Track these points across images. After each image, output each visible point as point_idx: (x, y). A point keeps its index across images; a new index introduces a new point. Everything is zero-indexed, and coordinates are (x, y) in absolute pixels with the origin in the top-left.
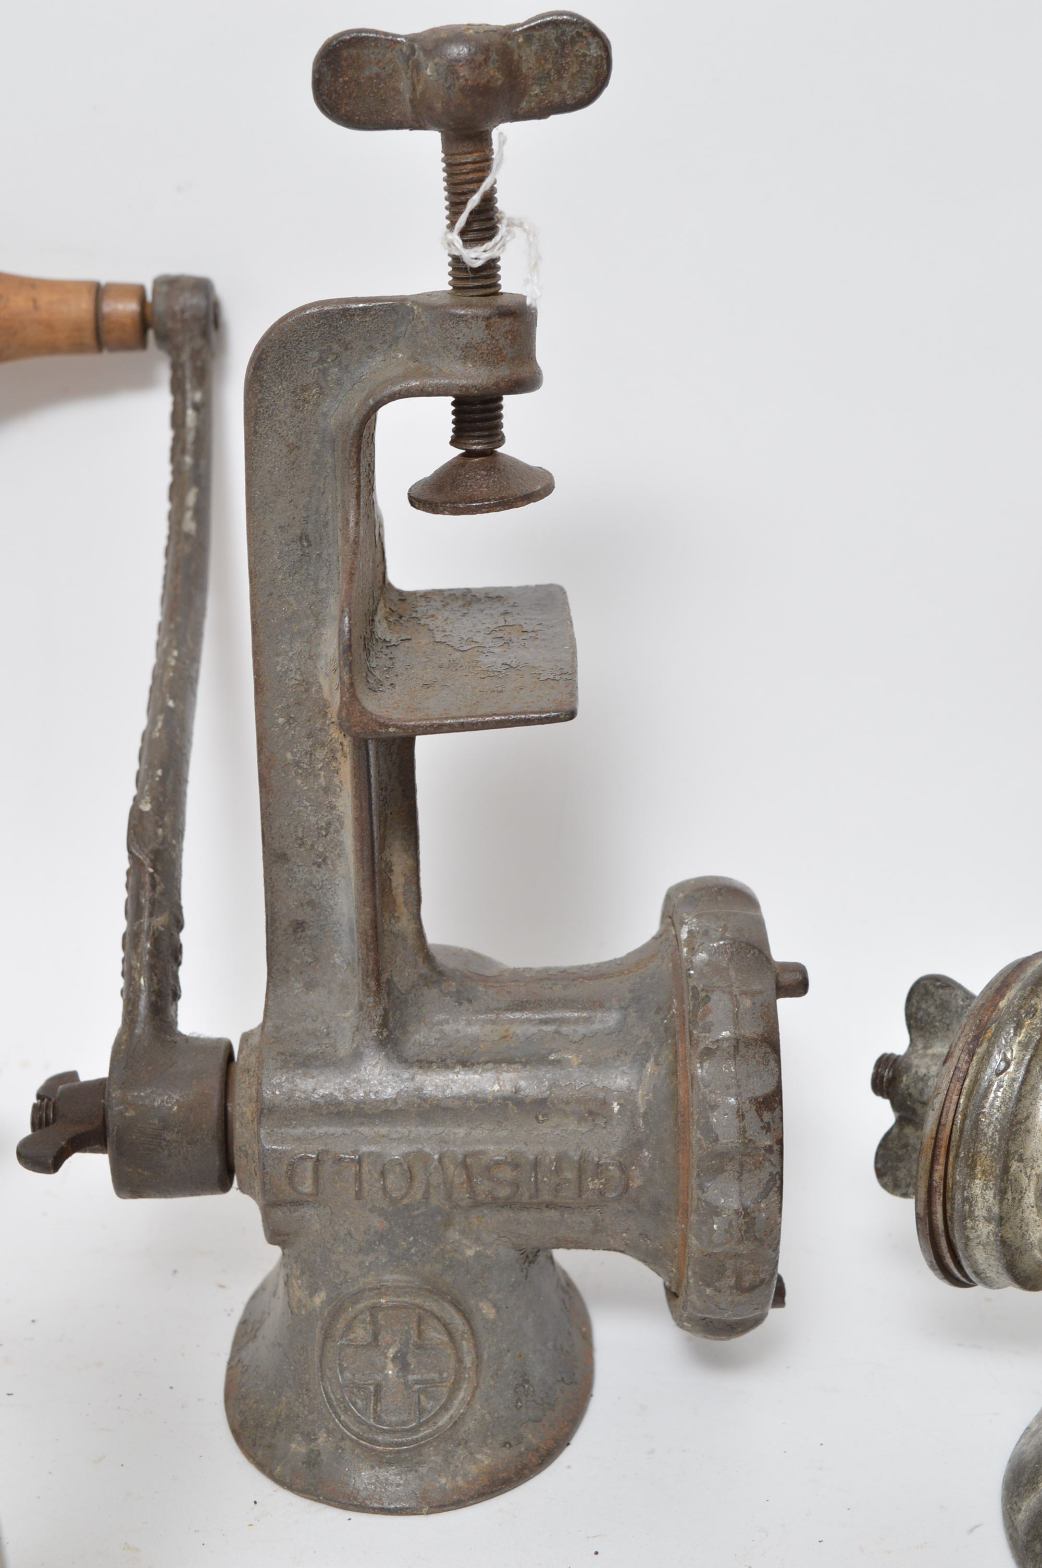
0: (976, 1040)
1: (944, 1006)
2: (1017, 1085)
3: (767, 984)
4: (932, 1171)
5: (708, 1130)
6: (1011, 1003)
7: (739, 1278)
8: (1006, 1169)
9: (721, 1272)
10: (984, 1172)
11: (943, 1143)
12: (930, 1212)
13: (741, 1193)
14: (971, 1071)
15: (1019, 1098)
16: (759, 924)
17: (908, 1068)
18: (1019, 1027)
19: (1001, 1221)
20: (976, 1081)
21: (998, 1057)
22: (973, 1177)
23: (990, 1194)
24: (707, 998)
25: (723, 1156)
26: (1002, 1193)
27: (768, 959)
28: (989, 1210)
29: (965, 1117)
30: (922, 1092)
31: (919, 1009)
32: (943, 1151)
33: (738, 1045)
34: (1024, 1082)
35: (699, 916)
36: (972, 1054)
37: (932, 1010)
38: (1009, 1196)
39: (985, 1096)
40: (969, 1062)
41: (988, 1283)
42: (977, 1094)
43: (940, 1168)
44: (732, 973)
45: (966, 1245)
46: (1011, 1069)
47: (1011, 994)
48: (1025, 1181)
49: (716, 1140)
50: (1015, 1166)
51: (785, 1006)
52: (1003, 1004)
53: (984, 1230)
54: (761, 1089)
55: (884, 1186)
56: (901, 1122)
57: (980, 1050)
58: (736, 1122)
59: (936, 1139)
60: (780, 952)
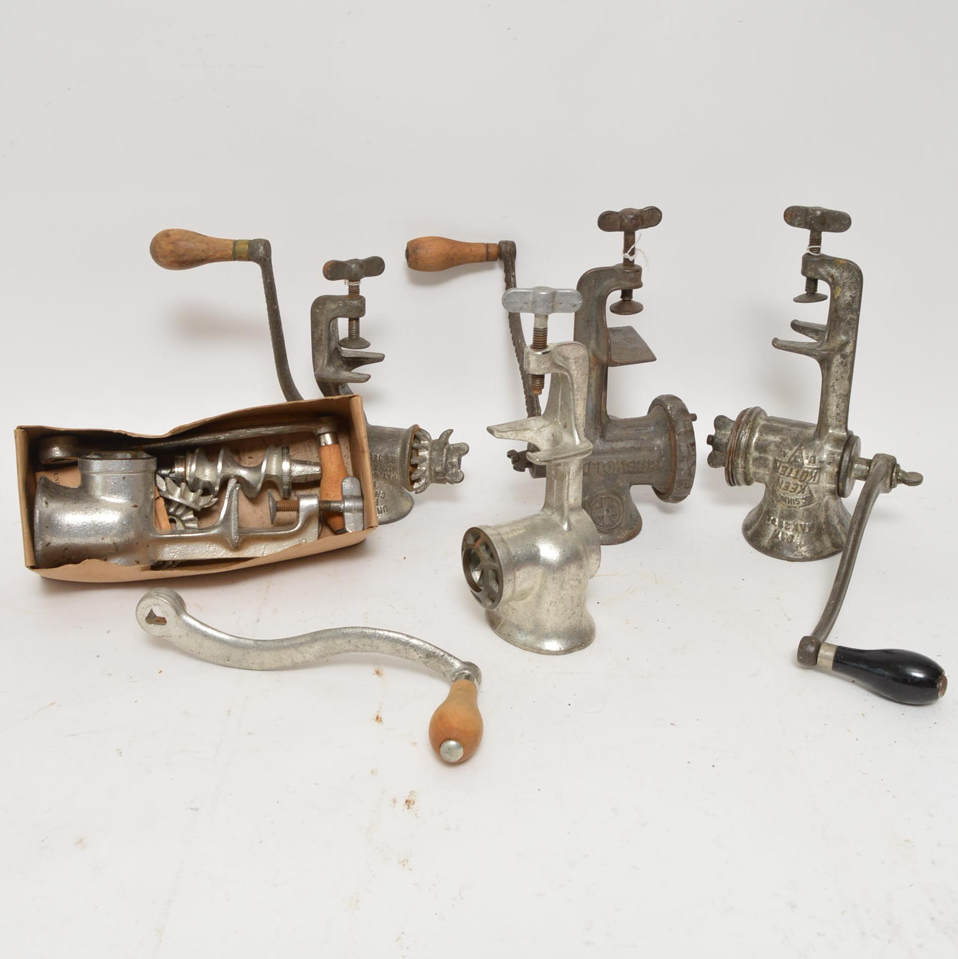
0: (738, 428)
1: (724, 422)
2: (748, 438)
3: (689, 419)
4: (729, 458)
5: (680, 451)
6: (745, 420)
7: (685, 485)
8: (746, 456)
9: (682, 485)
10: (741, 457)
11: (732, 451)
12: (728, 467)
13: (688, 465)
14: (737, 435)
15: (749, 440)
16: (684, 405)
17: (716, 437)
18: (747, 424)
19: (745, 468)
20: (739, 437)
21: (743, 431)
22: (738, 458)
23: (742, 462)
24: (678, 422)
25: (684, 457)
26: (745, 462)
27: (688, 413)
28: (742, 465)
29: (737, 445)
30: (720, 442)
31: (717, 423)
32: (731, 453)
33: (686, 432)
34: (749, 437)
35: (671, 404)
36: (737, 431)
37: (721, 424)
38: (747, 462)
39: (741, 440)
40: (736, 433)
41: (739, 484)
42: (739, 440)
43: (731, 457)
44: (682, 416)
45: (736, 475)
46: (746, 434)
47: (744, 418)
48: (750, 459)
49: (683, 453)
50: (748, 455)
51: (693, 422)
52: (743, 420)
53: (740, 470)
54: (692, 442)
55: (710, 466)
56: (714, 449)
57: (739, 430)
58: (687, 449)
59: (730, 451)
60: (690, 412)
